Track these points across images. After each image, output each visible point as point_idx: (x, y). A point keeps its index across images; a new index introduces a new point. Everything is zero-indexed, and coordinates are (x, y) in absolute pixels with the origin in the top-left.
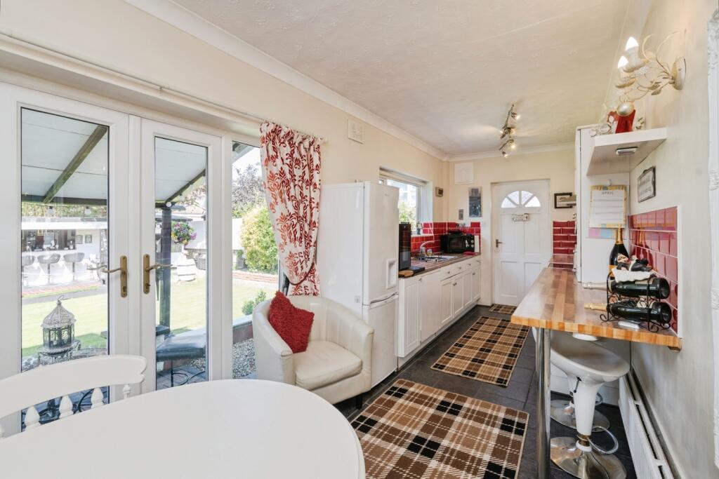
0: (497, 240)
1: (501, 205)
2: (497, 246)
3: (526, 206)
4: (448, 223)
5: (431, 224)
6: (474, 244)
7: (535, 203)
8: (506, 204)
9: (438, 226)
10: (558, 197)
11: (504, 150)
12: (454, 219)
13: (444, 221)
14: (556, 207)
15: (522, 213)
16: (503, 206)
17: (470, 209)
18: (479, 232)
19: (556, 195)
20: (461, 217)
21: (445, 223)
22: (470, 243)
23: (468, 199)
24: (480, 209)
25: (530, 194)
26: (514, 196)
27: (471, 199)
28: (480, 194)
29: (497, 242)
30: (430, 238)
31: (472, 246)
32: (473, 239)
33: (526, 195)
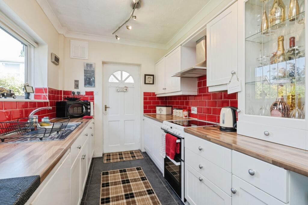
0: (106, 106)
1: (108, 79)
2: (106, 110)
3: (125, 82)
4: (64, 91)
5: (45, 89)
6: (90, 109)
7: (131, 80)
8: (112, 79)
9: (54, 94)
10: (146, 76)
11: (117, 34)
12: (70, 87)
13: (60, 89)
14: (145, 83)
15: (123, 86)
16: (110, 80)
17: (85, 80)
18: (93, 99)
19: (145, 75)
20: (77, 86)
21: (61, 91)
22: (87, 108)
23: (83, 72)
24: (94, 81)
25: (128, 74)
26: (118, 74)
27: (86, 72)
28: (94, 69)
29: (106, 107)
30: (45, 104)
31: (89, 111)
32: (90, 105)
33: (125, 74)
